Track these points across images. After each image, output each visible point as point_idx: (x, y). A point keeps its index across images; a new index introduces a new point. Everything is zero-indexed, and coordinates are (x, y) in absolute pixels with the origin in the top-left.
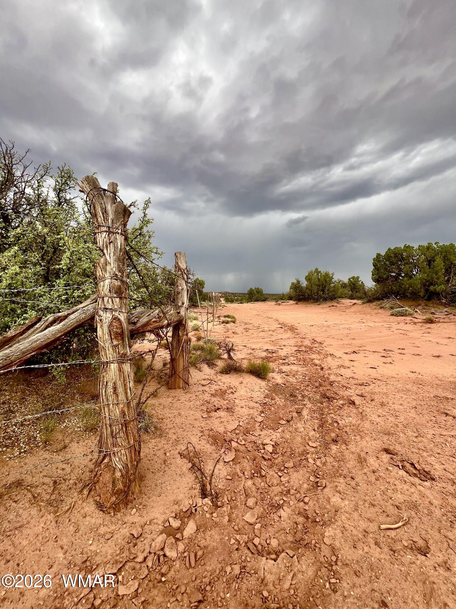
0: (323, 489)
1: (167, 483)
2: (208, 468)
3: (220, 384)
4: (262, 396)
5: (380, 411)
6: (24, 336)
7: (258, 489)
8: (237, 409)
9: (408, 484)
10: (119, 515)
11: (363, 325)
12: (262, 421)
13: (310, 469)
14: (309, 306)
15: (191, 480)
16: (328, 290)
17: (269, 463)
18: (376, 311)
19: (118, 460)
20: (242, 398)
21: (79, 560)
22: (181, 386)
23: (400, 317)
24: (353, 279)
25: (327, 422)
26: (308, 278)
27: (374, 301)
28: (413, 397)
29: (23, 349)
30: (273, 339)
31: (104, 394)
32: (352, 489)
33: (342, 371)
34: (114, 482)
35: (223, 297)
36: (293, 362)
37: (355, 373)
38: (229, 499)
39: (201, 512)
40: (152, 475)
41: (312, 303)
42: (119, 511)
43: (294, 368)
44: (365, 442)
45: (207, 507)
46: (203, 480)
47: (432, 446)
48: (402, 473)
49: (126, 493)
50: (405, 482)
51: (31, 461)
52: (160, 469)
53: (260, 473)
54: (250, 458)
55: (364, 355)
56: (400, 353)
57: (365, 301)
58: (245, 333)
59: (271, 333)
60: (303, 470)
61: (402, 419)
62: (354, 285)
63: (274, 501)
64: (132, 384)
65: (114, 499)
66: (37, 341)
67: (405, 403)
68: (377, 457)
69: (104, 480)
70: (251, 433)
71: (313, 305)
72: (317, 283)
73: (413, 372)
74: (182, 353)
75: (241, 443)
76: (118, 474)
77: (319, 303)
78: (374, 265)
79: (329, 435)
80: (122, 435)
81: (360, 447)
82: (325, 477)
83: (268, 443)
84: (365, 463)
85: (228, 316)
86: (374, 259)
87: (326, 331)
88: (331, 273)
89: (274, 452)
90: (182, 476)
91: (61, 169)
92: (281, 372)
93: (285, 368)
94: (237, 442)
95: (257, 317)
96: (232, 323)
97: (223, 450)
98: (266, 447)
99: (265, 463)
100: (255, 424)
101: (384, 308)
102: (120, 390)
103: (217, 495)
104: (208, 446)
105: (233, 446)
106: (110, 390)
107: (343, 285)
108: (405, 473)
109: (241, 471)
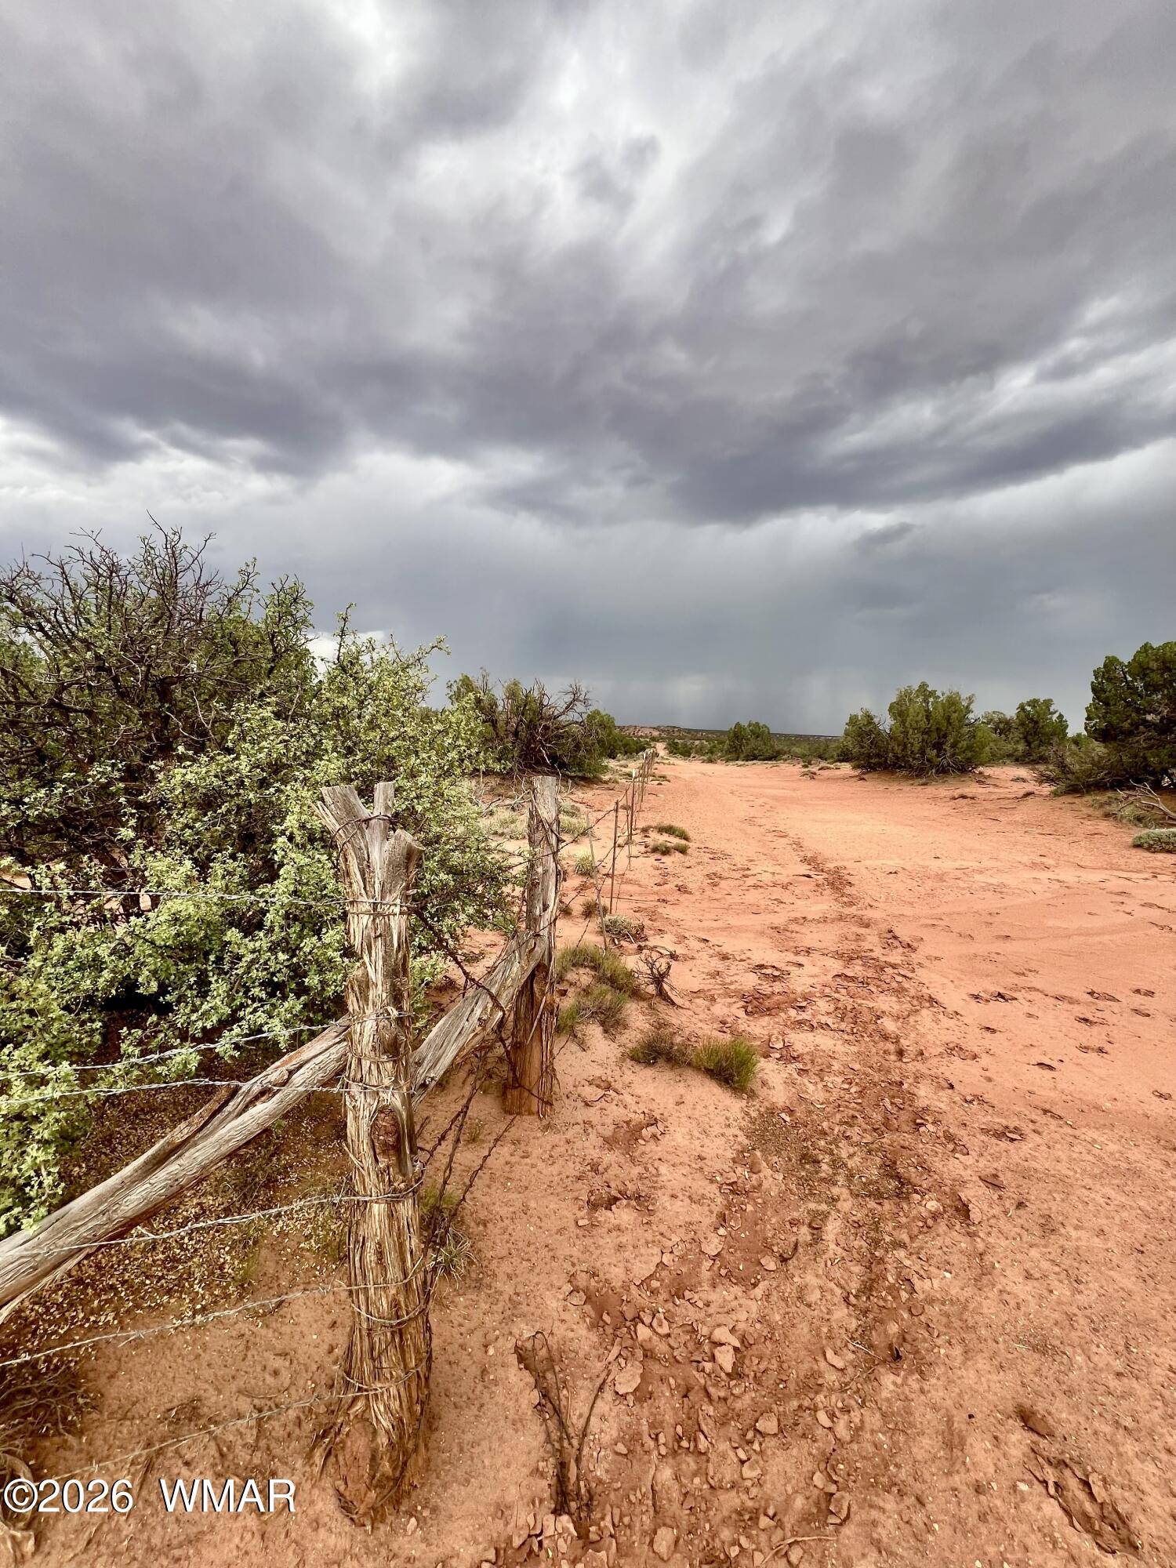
0: (841, 1524)
1: (485, 1444)
2: (577, 1408)
3: (628, 1099)
4: (730, 1154)
5: (1034, 1253)
6: (205, 1131)
7: (686, 1494)
8: (663, 1200)
9: (1061, 1553)
10: (382, 1531)
11: (1044, 875)
12: (718, 1254)
13: (818, 1449)
14: (894, 787)
15: (535, 1444)
16: (954, 746)
17: (721, 1410)
18: (1090, 827)
19: (382, 1409)
20: (677, 1160)
22: (534, 1109)
23: (1160, 856)
24: (1034, 707)
25: (885, 1279)
26: (898, 710)
27: (1088, 792)
28: (1142, 1203)
29: (202, 1161)
30: (779, 920)
31: (357, 1265)
32: (912, 1541)
33: (955, 1069)
34: (373, 1458)
35: (662, 739)
36: (824, 1019)
37: (989, 1080)
38: (616, 1521)
39: (550, 1553)
40: (453, 1414)
41: (907, 778)
42: (383, 1521)
43: (825, 1041)
44: (972, 1374)
45: (566, 1541)
46: (562, 1447)
47: (1155, 1416)
48: (1052, 1509)
49: (397, 1481)
50: (1055, 1543)
52: (472, 1396)
53: (695, 1440)
54: (678, 1386)
55: (1027, 1008)
56: (1136, 1011)
57: (1062, 786)
58: (709, 892)
59: (778, 893)
60: (800, 1448)
61: (1089, 1296)
62: (1036, 722)
63: (718, 1544)
64: (415, 1241)
65: (373, 1494)
66: (230, 1140)
67: (1114, 1231)
68: (996, 1438)
69: (355, 1450)
70: (687, 1294)
71: (906, 787)
72: (923, 724)
73: (1161, 1096)
74: (538, 1033)
75: (659, 1330)
76: (383, 1440)
77: (924, 780)
78: (1094, 690)
79: (881, 1329)
80: (391, 1351)
81: (957, 1390)
82: (851, 1484)
83: (723, 1340)
84: (960, 1454)
85: (669, 830)
86: (1096, 673)
87: (931, 894)
88: (963, 697)
89: (736, 1374)
90: (519, 1425)
91: (279, 587)
92: (788, 1056)
93: (801, 1041)
94: (651, 1326)
95: (746, 826)
96: (677, 853)
97: (615, 1351)
98: (717, 1351)
99: (711, 1410)
100: (699, 1265)
101: (1115, 818)
102: (391, 1258)
103: (591, 1499)
104: (582, 1331)
105: (640, 1338)
106: (370, 1257)
107: (1001, 726)
108: (1060, 1513)
109: (652, 1426)
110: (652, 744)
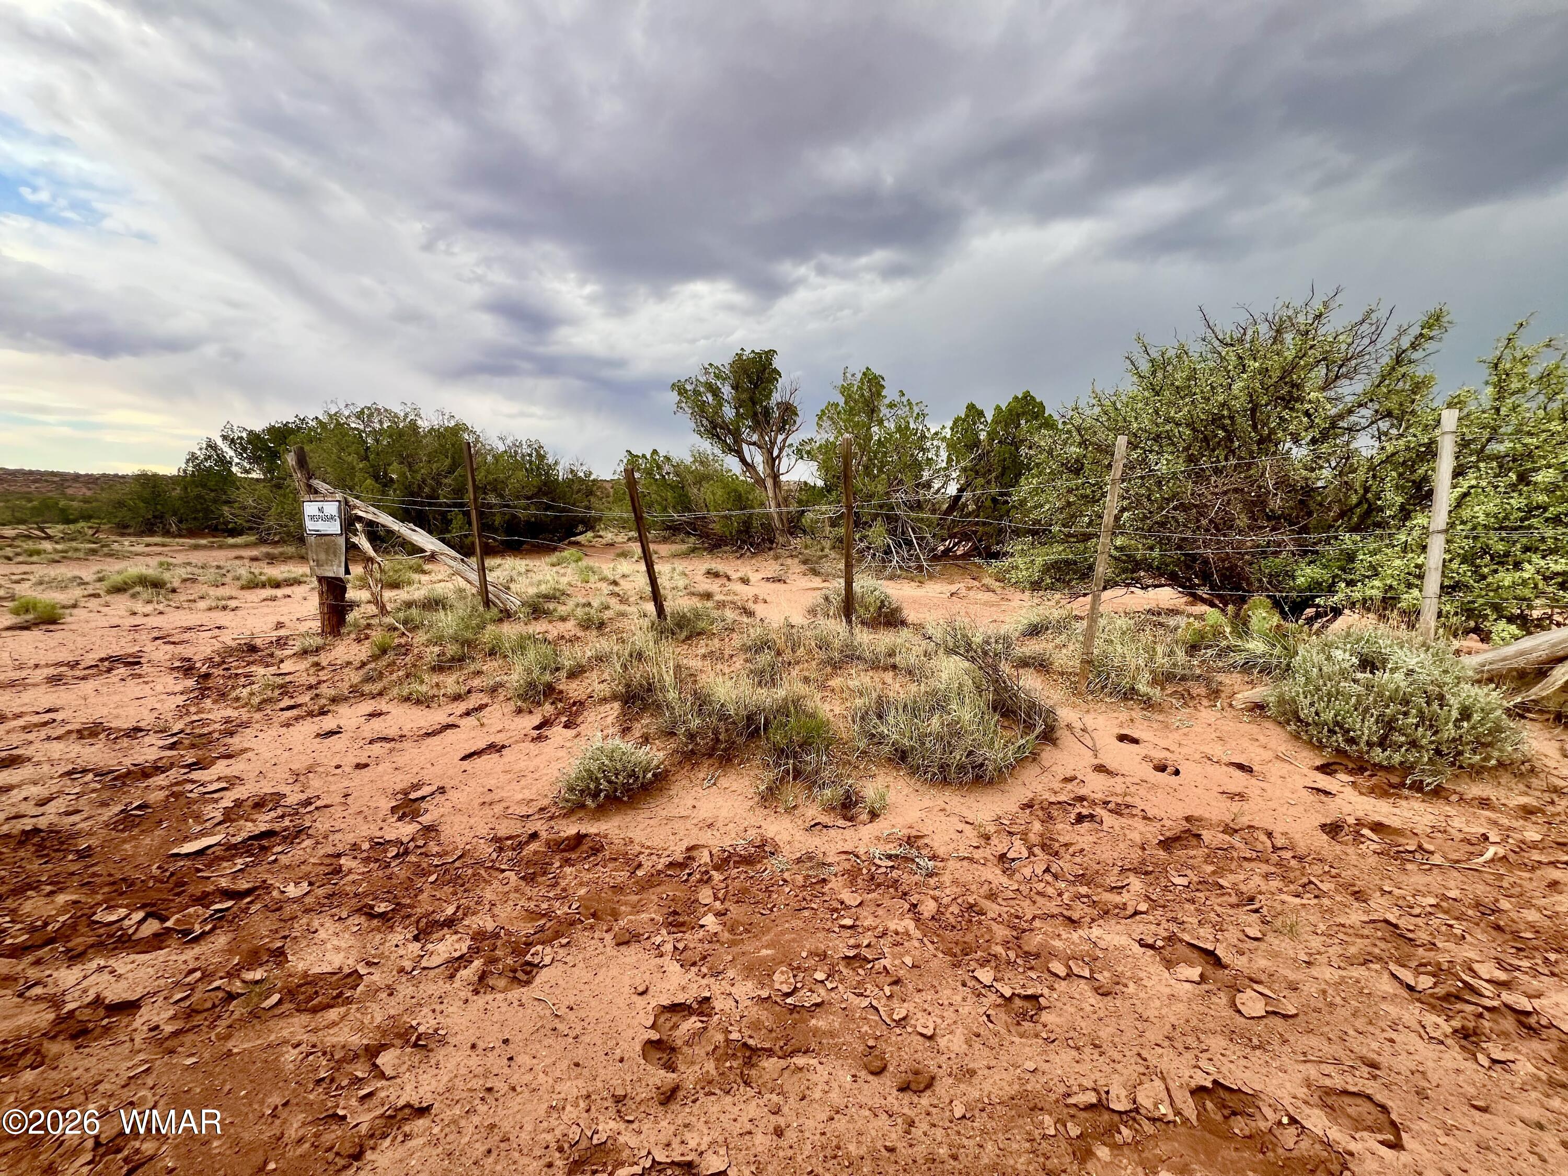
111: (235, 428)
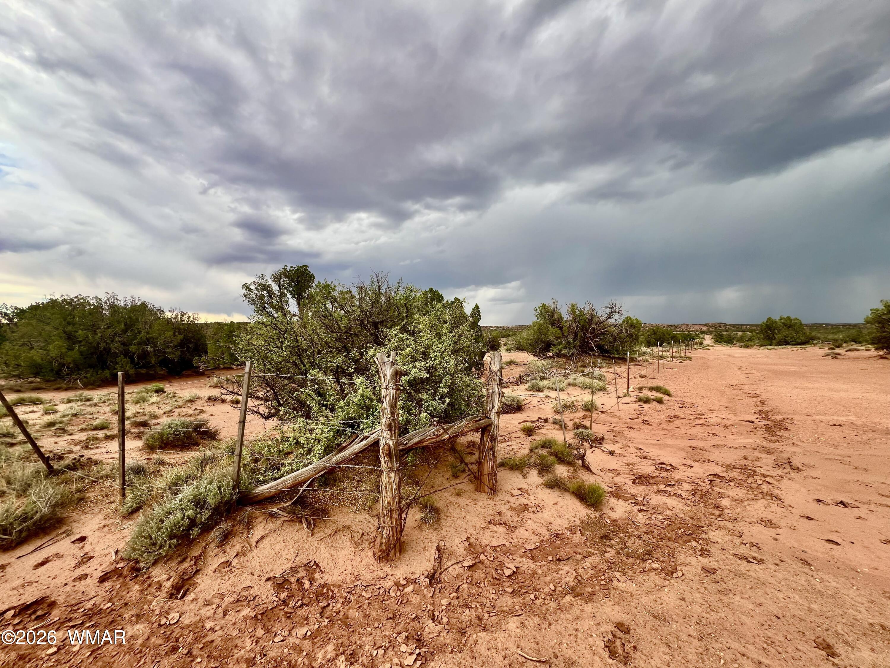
2: (448, 564)
3: (532, 498)
4: (566, 526)
5: (698, 595)
7: (469, 592)
8: (521, 530)
10: (382, 564)
12: (531, 549)
13: (524, 601)
15: (430, 565)
19: (385, 531)
20: (538, 521)
21: (356, 573)
22: (486, 491)
25: (600, 577)
31: (381, 489)
36: (681, 493)
39: (420, 584)
42: (382, 562)
43: (672, 502)
44: (610, 610)
46: (438, 569)
49: (386, 554)
51: (359, 517)
52: (418, 551)
55: (862, 514)
58: (664, 425)
59: (717, 430)
60: (517, 600)
63: (470, 603)
65: (380, 553)
68: (599, 624)
70: (508, 555)
74: (486, 458)
75: (489, 558)
79: (583, 588)
81: (597, 610)
83: (510, 568)
85: (657, 389)
89: (509, 577)
92: (640, 503)
93: (656, 499)
94: (486, 556)
96: (655, 403)
97: (470, 557)
98: (506, 569)
100: (520, 549)
102: (389, 489)
104: (462, 550)
105: (480, 558)
110: (701, 336)
111: (9, 307)
